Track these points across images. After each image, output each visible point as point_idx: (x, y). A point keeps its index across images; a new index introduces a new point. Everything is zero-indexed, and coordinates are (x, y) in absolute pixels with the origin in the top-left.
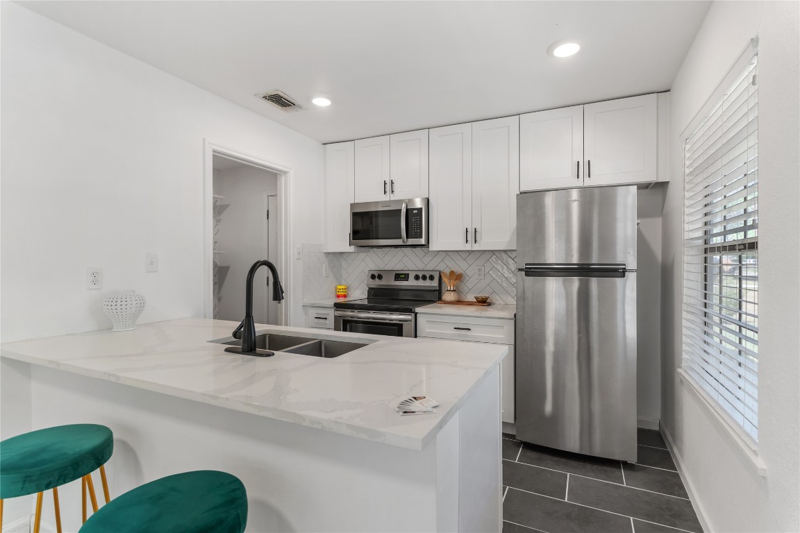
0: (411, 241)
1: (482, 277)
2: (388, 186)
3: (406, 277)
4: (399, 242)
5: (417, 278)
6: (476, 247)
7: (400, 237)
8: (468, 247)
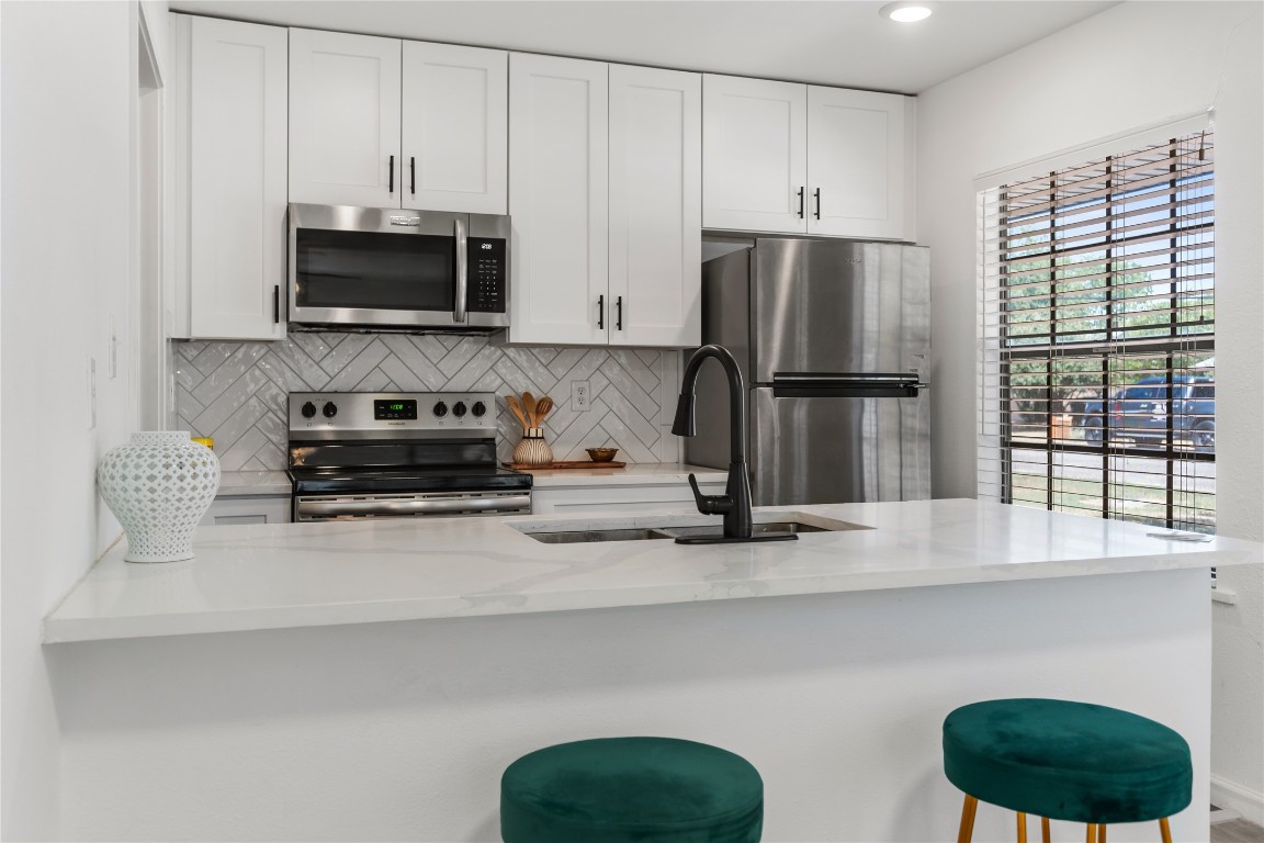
0: (476, 318)
1: (586, 405)
2: (400, 173)
3: (408, 410)
4: (443, 318)
5: (440, 410)
6: (618, 339)
7: (451, 305)
8: (599, 338)
